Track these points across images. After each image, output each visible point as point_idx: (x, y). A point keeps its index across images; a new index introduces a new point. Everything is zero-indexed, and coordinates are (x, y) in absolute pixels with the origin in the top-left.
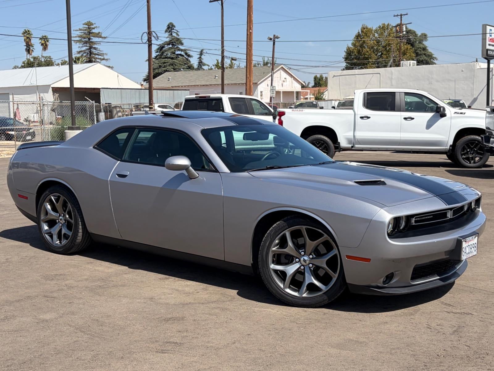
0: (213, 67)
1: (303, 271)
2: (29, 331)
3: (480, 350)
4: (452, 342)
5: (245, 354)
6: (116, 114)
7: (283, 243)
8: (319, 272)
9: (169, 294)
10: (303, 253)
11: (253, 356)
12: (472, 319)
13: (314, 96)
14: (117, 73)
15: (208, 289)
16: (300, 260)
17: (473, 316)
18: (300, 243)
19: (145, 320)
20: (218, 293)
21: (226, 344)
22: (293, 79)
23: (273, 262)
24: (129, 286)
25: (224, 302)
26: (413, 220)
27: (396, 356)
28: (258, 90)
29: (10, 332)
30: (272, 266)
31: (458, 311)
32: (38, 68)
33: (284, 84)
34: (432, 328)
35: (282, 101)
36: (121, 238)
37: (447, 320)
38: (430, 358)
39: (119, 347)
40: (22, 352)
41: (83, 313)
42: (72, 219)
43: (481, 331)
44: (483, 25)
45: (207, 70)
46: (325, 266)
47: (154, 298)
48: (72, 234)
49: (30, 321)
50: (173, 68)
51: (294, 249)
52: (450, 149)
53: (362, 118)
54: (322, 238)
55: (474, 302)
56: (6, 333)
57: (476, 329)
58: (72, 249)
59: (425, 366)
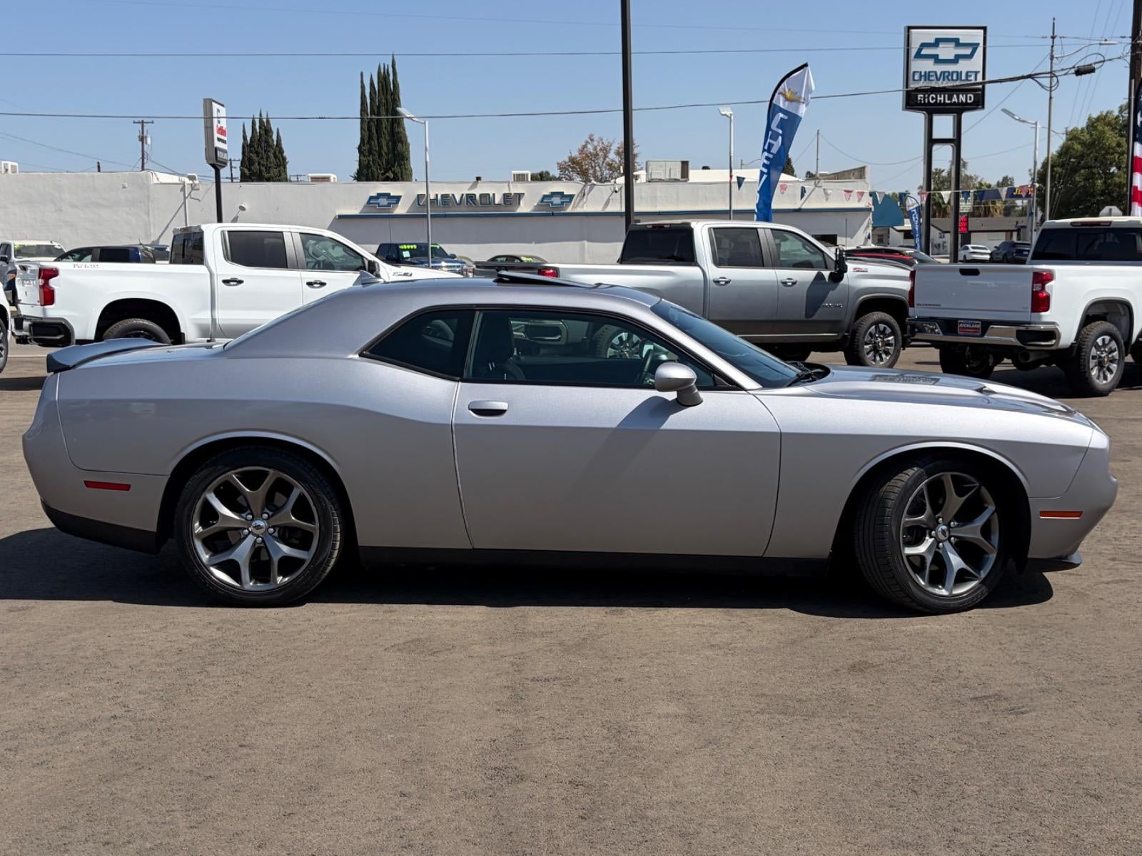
1: (941, 552)
10: (940, 520)
16: (936, 533)
30: (907, 550)
36: (470, 547)
42: (313, 522)
44: (205, 100)
46: (979, 536)
48: (315, 554)
51: (932, 514)
53: (226, 282)
54: (975, 490)
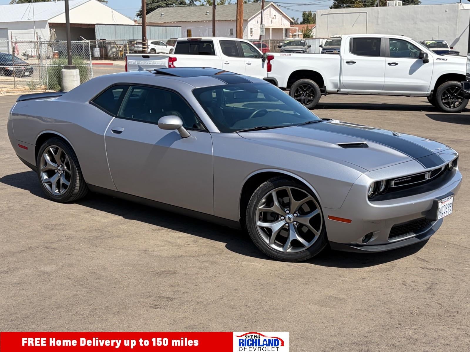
0: (205, 3)
1: (287, 228)
2: (31, 284)
3: (451, 308)
4: (425, 300)
5: (232, 310)
6: (110, 50)
7: (269, 202)
8: (302, 229)
9: (162, 246)
10: (288, 212)
11: (240, 312)
12: (445, 275)
13: (303, 33)
14: (111, 9)
15: (198, 242)
16: (285, 218)
17: (446, 272)
18: (285, 202)
19: (139, 274)
20: (208, 246)
21: (214, 299)
22: (283, 16)
23: (260, 220)
24: (124, 237)
25: (213, 255)
26: (393, 183)
27: (372, 314)
28: (248, 27)
29: (13, 285)
30: (259, 223)
31: (432, 267)
32: (34, 3)
33: (274, 21)
34: (407, 284)
35: (271, 38)
36: (117, 190)
37: (422, 277)
38: (404, 316)
39: (115, 302)
40: (25, 306)
41: (82, 265)
42: (70, 171)
43: (453, 289)
45: (198, 6)
46: (309, 224)
47: (148, 250)
48: (70, 184)
49: (32, 273)
50: (165, 4)
51: (280, 208)
52: (431, 93)
53: (348, 62)
54: (306, 198)
55: (448, 257)
56: (10, 286)
57: (448, 286)
58: (70, 198)
59: (400, 324)
